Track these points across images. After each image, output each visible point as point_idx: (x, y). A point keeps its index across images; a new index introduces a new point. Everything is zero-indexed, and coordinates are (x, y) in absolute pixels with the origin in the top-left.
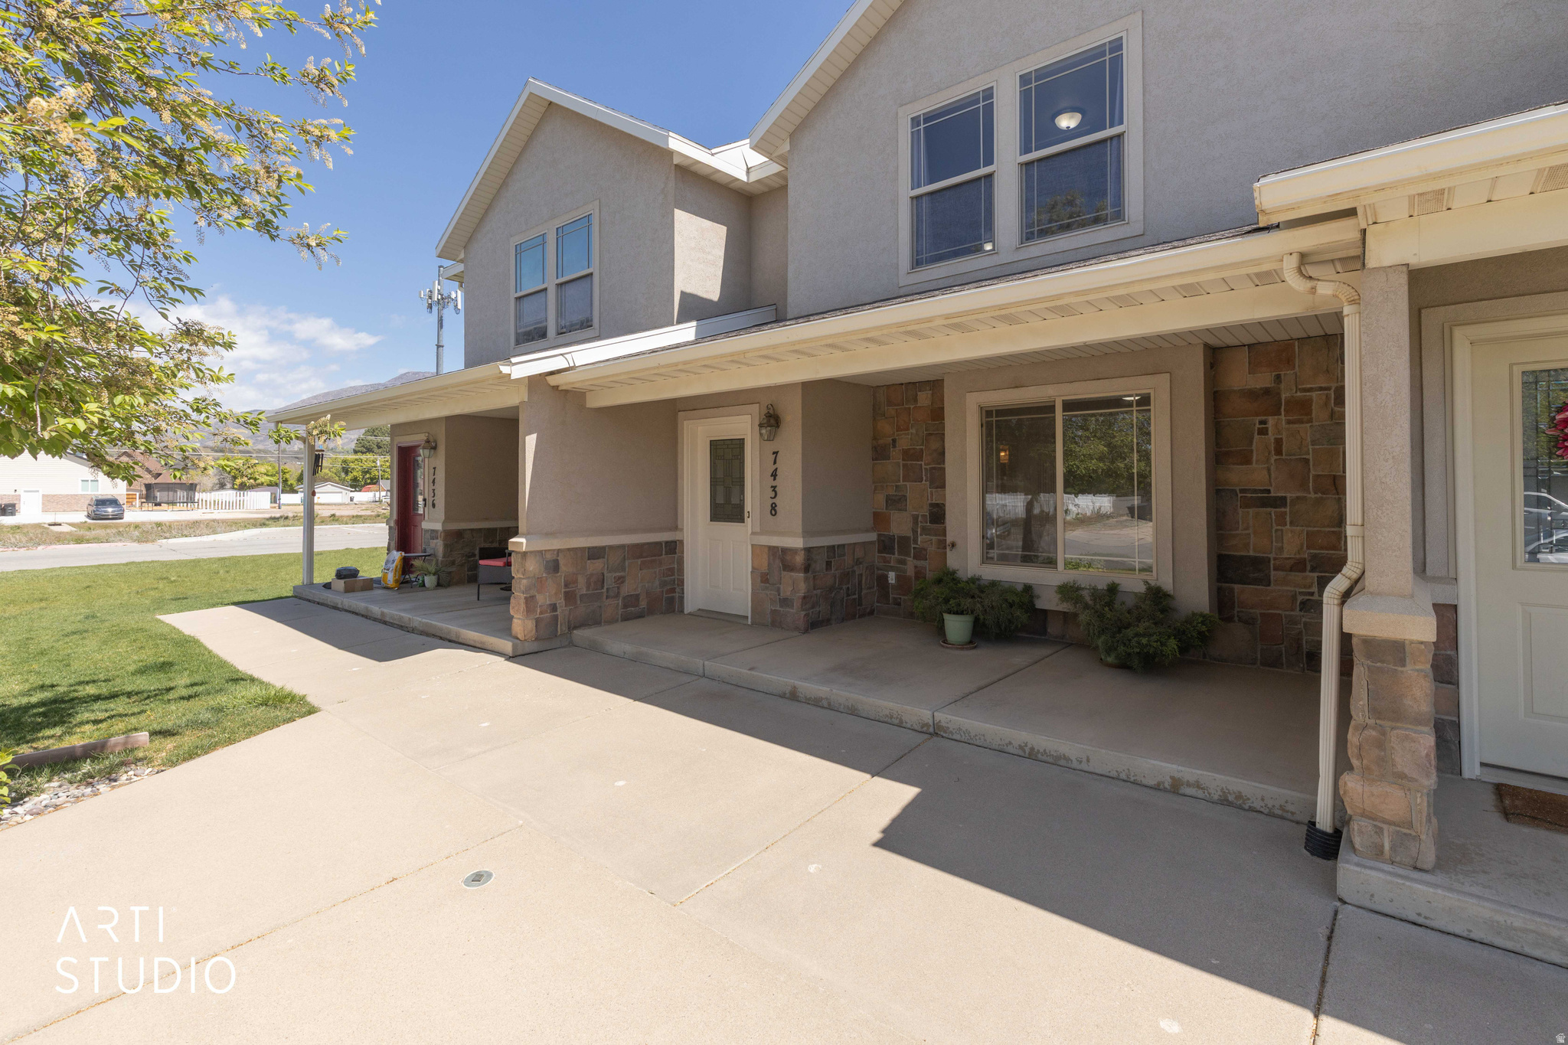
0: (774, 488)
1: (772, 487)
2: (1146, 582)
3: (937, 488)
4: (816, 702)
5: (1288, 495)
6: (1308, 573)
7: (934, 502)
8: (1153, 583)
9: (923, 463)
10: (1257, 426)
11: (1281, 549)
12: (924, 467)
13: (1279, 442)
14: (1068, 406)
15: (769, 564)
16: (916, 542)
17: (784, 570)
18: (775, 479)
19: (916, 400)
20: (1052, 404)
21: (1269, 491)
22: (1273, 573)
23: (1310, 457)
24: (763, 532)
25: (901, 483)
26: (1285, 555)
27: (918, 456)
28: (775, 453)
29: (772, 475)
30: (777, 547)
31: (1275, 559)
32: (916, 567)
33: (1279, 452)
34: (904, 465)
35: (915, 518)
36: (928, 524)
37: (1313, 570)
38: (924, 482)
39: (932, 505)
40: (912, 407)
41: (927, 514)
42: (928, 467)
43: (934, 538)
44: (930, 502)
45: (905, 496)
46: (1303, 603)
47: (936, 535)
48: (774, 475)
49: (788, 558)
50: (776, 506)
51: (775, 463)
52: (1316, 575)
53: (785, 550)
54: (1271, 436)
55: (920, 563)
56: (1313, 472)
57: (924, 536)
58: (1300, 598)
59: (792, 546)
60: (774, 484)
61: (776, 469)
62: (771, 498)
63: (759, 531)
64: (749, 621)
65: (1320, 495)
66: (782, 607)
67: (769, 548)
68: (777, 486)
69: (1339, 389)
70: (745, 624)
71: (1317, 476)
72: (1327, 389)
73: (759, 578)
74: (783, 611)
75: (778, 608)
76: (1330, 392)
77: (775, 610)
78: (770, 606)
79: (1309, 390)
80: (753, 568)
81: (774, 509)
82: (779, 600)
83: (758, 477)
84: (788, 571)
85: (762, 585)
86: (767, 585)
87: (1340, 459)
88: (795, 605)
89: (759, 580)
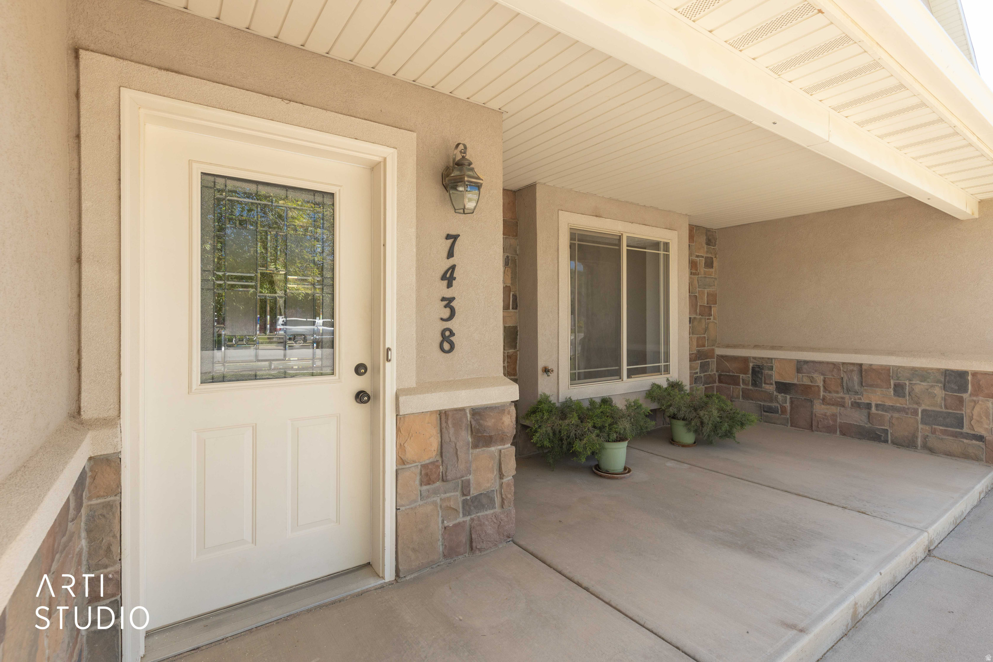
0: (448, 302)
1: (443, 299)
2: (668, 380)
6: (697, 362)
8: (671, 380)
15: (442, 444)
17: (475, 446)
18: (449, 285)
20: (618, 238)
24: (422, 388)
29: (443, 278)
30: (462, 410)
37: (698, 360)
46: (695, 379)
48: (449, 277)
49: (489, 423)
50: (452, 334)
51: (450, 254)
53: (478, 413)
56: (699, 304)
58: (694, 376)
59: (499, 401)
60: (448, 294)
61: (453, 268)
62: (442, 319)
63: (415, 385)
64: (389, 575)
65: (700, 317)
66: (469, 514)
67: (443, 415)
68: (454, 299)
69: (706, 258)
70: (382, 587)
71: (700, 306)
72: (703, 257)
73: (418, 478)
74: (472, 520)
75: (461, 519)
76: (704, 259)
77: (455, 526)
78: (443, 522)
79: (697, 256)
80: (402, 462)
81: (447, 341)
82: (465, 502)
83: (412, 279)
84: (483, 446)
85: (425, 488)
86: (438, 484)
87: (706, 297)
88: (497, 501)
89: (418, 482)
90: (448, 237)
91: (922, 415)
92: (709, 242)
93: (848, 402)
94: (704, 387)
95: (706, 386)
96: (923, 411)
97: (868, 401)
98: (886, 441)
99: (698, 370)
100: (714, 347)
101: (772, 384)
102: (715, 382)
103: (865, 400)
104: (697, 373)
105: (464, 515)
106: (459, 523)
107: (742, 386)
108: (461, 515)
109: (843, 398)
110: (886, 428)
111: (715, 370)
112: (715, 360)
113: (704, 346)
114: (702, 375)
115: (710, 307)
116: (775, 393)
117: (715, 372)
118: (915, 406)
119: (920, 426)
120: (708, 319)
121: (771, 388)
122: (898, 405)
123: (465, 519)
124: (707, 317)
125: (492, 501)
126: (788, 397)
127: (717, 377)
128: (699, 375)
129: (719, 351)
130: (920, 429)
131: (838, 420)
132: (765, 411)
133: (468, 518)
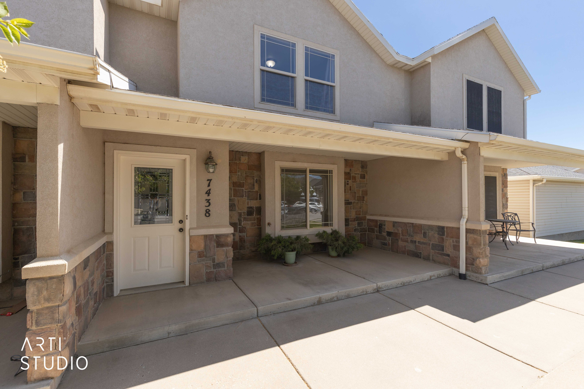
0: (208, 201)
1: (206, 200)
2: (332, 229)
3: (251, 200)
4: (331, 300)
5: (352, 201)
6: (356, 222)
7: (249, 206)
8: (333, 229)
9: (244, 189)
10: (347, 182)
11: (351, 216)
12: (244, 190)
13: (350, 187)
14: (312, 171)
15: (205, 245)
16: (240, 224)
17: (217, 247)
18: (208, 195)
19: (240, 160)
20: (305, 170)
21: (348, 200)
22: (350, 222)
23: (356, 191)
24: (198, 227)
25: (233, 198)
26: (352, 218)
27: (241, 185)
28: (210, 180)
29: (206, 193)
30: (213, 235)
31: (350, 219)
32: (240, 236)
33: (350, 190)
34: (234, 189)
35: (240, 215)
36: (246, 216)
37: (356, 221)
38: (244, 197)
39: (248, 208)
40: (238, 162)
41: (246, 212)
42: (246, 191)
43: (249, 222)
44: (247, 206)
45: (234, 204)
46: (355, 230)
47: (250, 221)
48: (208, 193)
49: (222, 240)
50: (209, 211)
51: (209, 185)
52: (357, 222)
53: (218, 236)
54: (349, 186)
55: (241, 234)
56: (356, 195)
57: (245, 222)
58: (354, 228)
59: (226, 233)
60: (208, 198)
61: (210, 190)
62: (206, 206)
63: (196, 227)
64: (187, 283)
65: (358, 201)
66: (215, 269)
67: (206, 236)
68: (210, 200)
69: (361, 174)
70: (185, 287)
71: (357, 196)
72: (359, 174)
73: (197, 255)
74: (216, 271)
75: (212, 270)
76: (360, 175)
77: (210, 272)
78: (206, 270)
79: (356, 174)
80: (191, 250)
81: (208, 213)
82: (214, 265)
83: (195, 194)
84: (220, 247)
85: (199, 259)
86: (204, 258)
87: (361, 192)
88: (226, 265)
89: (197, 257)
90: (208, 180)
91: (432, 246)
92: (363, 167)
93: (409, 240)
94: (360, 233)
95: (361, 233)
96: (432, 244)
97: (415, 240)
98: (421, 258)
99: (356, 226)
100: (366, 215)
101: (385, 232)
102: (366, 231)
103: (414, 240)
104: (356, 227)
105: (213, 269)
106: (212, 271)
107: (376, 233)
108: (212, 269)
109: (407, 238)
110: (421, 252)
111: (366, 226)
112: (366, 221)
113: (360, 215)
114: (359, 228)
115: (364, 197)
116: (386, 236)
117: (366, 227)
118: (430, 242)
119: (431, 251)
120: (362, 202)
121: (385, 234)
122: (425, 241)
123: (214, 270)
124: (361, 202)
125: (224, 266)
126: (390, 238)
127: (367, 229)
128: (357, 228)
129: (368, 217)
130: (431, 252)
131: (407, 249)
132: (383, 245)
133: (215, 270)
